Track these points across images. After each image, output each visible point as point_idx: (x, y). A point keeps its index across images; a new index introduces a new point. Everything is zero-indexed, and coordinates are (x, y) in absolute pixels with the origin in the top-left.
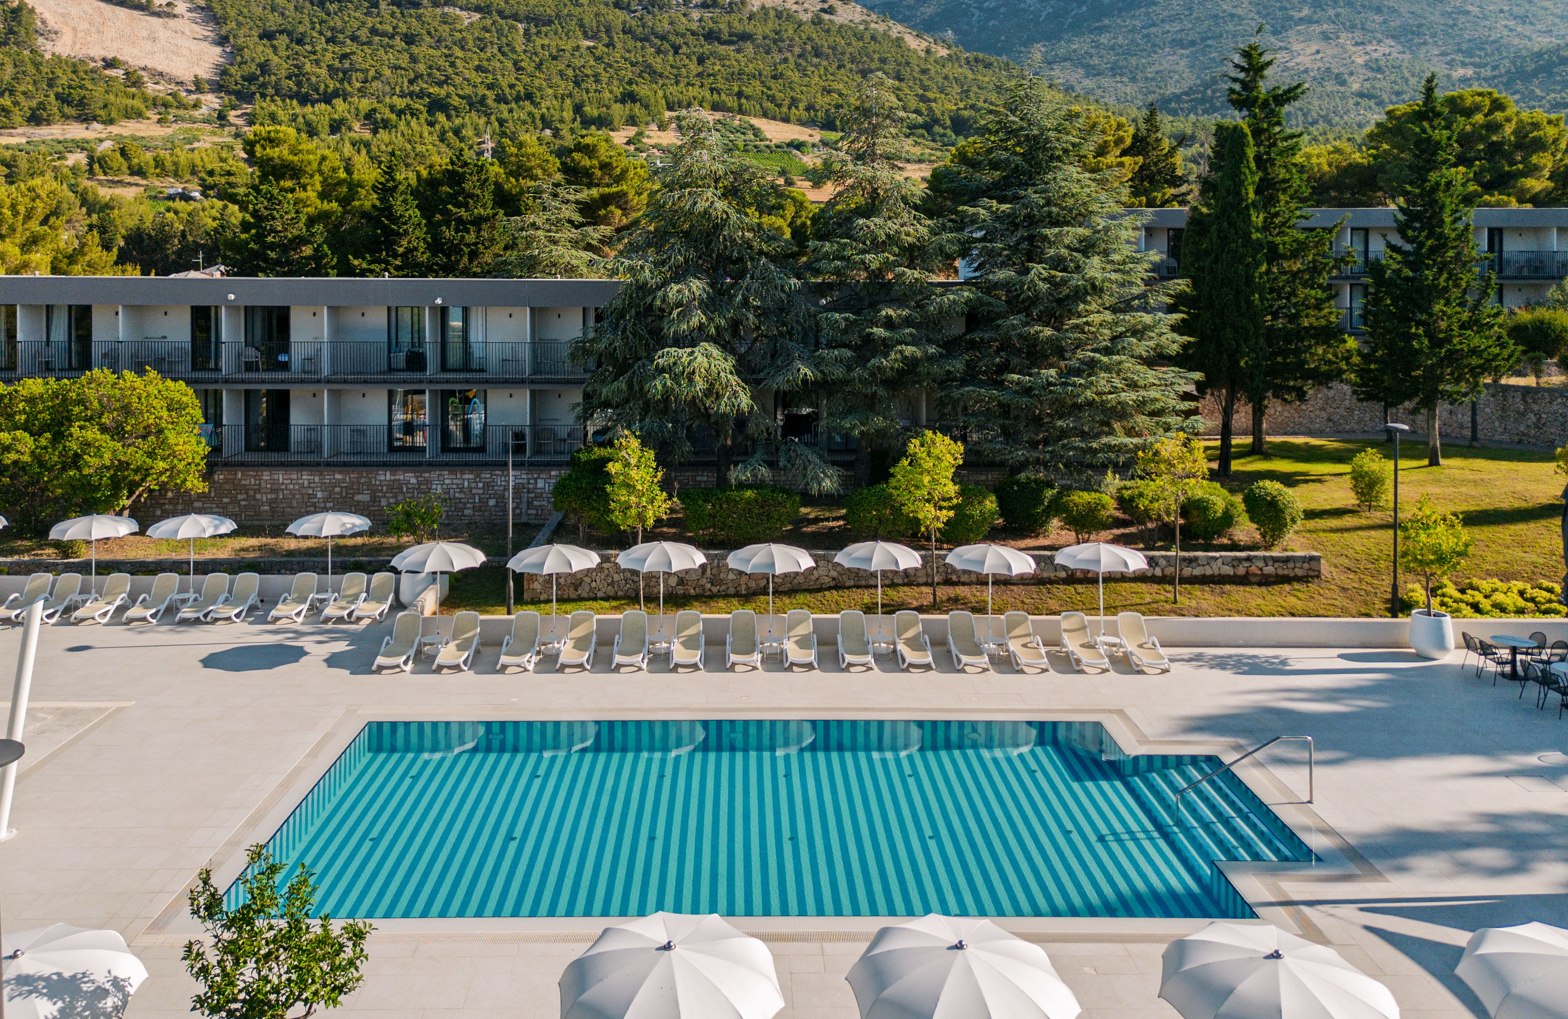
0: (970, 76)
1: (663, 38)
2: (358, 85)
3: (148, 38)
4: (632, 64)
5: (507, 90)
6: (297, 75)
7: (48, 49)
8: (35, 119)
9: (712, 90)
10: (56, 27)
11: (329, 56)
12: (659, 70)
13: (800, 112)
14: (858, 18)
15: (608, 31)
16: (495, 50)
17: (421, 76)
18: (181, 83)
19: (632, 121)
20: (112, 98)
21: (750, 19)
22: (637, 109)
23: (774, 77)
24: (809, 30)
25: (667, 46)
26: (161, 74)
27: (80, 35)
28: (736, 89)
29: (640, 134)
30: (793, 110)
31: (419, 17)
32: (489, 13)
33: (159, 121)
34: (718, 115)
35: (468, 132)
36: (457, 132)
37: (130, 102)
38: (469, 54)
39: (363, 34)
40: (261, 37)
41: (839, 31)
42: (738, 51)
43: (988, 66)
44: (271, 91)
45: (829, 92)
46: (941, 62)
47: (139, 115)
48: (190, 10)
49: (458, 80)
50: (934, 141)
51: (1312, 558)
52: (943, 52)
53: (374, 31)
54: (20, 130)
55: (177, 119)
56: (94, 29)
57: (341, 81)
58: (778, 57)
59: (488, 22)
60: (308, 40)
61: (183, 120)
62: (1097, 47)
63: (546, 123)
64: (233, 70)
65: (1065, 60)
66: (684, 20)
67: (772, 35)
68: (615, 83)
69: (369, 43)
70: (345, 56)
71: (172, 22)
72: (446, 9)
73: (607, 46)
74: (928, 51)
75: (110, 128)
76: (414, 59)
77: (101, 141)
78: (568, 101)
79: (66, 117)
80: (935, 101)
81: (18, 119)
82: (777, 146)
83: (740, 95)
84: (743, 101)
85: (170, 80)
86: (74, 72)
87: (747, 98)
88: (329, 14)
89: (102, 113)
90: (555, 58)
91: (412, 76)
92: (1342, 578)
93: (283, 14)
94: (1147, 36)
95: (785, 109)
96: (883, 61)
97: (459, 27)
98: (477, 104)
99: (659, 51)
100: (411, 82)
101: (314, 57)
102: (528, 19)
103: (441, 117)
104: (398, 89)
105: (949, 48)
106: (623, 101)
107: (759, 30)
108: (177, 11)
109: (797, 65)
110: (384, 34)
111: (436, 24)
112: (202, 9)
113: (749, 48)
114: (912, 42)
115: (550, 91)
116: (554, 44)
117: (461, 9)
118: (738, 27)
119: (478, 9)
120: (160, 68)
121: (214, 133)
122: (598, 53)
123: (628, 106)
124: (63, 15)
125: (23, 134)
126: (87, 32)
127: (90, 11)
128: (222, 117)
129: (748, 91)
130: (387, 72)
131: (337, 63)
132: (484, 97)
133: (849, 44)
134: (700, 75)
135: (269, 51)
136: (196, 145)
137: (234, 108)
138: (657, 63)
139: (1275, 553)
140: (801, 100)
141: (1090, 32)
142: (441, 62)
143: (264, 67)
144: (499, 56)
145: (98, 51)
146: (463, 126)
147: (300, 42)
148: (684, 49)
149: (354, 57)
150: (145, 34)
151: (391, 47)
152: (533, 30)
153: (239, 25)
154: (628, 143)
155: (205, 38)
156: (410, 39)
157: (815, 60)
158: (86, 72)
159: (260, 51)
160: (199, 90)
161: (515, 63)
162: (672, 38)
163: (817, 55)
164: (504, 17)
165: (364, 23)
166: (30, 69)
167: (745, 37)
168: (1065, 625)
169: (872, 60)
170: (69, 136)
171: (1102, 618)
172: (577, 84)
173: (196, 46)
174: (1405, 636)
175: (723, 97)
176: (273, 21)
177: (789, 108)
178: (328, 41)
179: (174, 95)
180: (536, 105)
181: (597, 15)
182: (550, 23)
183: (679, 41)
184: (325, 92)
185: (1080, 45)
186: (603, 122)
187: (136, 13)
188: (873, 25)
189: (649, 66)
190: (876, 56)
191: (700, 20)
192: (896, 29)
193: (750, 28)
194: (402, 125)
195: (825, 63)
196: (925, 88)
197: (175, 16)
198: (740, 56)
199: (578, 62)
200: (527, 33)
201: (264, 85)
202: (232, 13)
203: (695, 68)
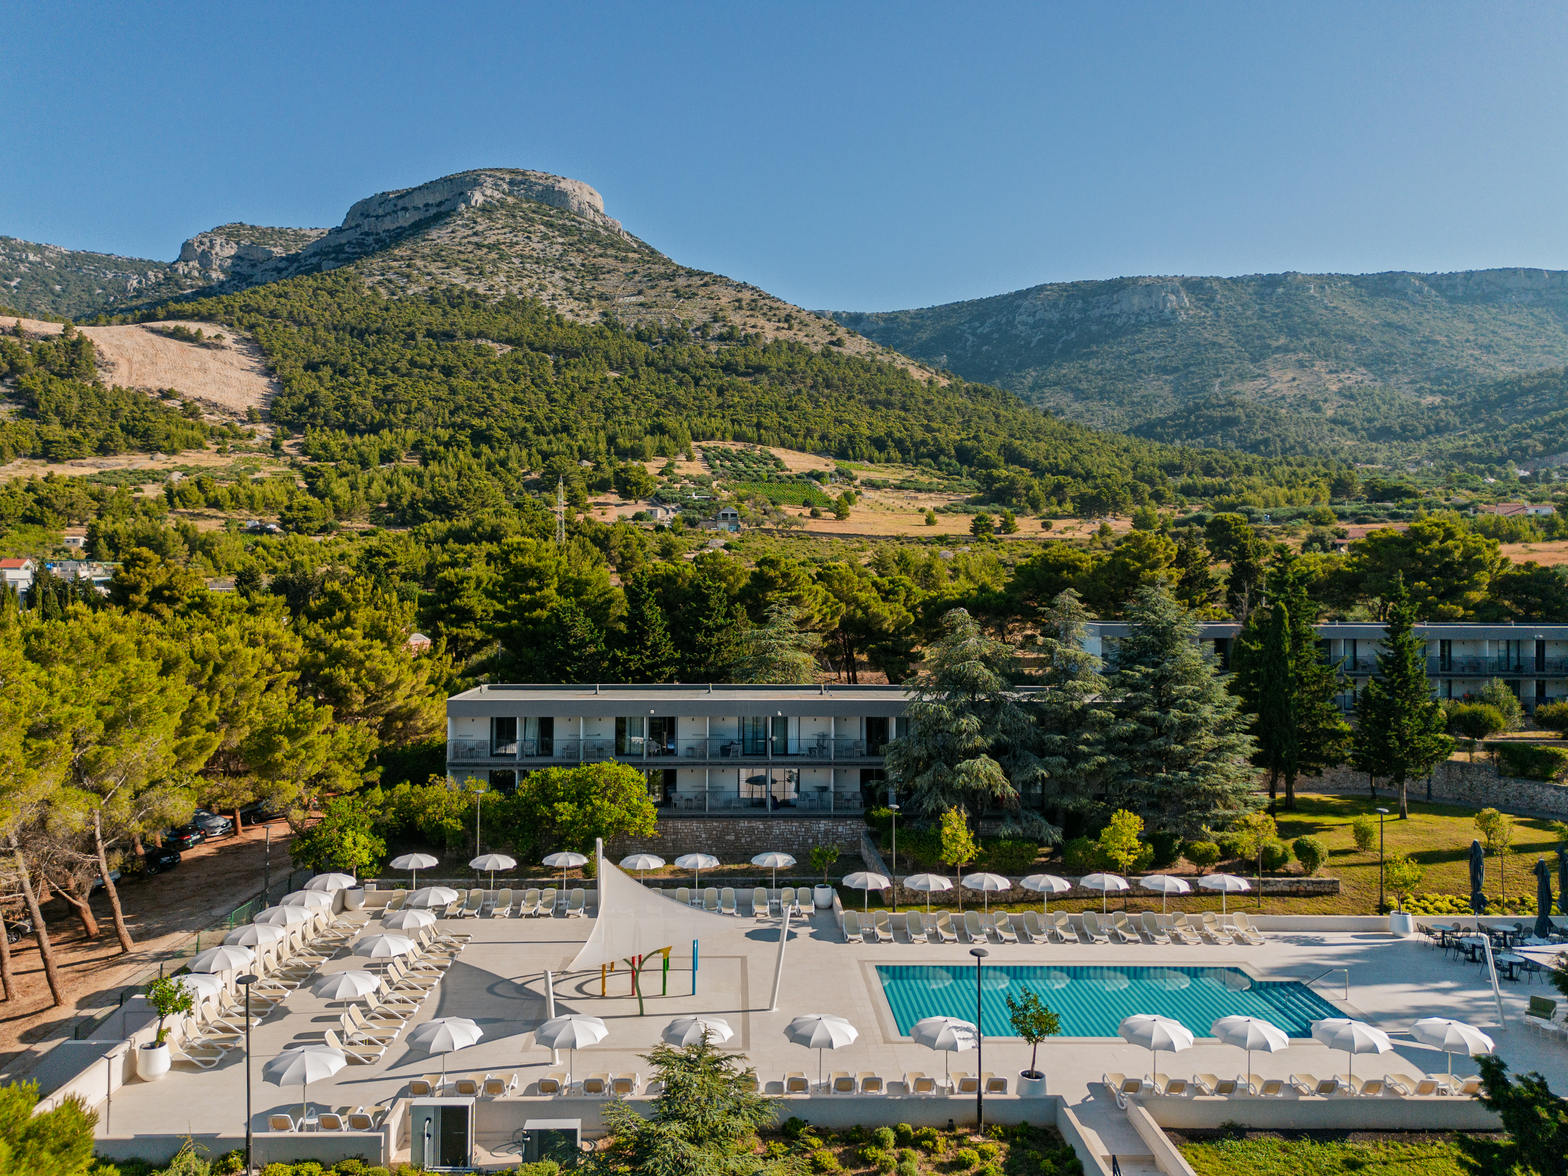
0: (971, 406)
1: (684, 370)
2: (403, 416)
3: (200, 369)
4: (658, 397)
5: (545, 423)
6: (344, 405)
7: (110, 381)
8: (104, 449)
9: (733, 421)
10: (113, 359)
11: (373, 387)
12: (683, 402)
13: (814, 442)
14: (864, 350)
15: (632, 363)
16: (529, 382)
17: (462, 408)
18: (234, 414)
19: (662, 452)
20: (173, 429)
21: (764, 351)
22: (666, 441)
23: (789, 408)
24: (819, 361)
25: (688, 378)
26: (215, 405)
27: (137, 366)
28: (755, 420)
29: (670, 465)
30: (809, 440)
31: (454, 349)
32: (520, 345)
33: (219, 451)
34: (740, 446)
35: (513, 464)
36: (503, 463)
37: (189, 433)
38: (505, 386)
39: (403, 366)
40: (306, 368)
41: (847, 364)
42: (755, 383)
43: (987, 395)
44: (320, 421)
45: (841, 422)
46: (943, 392)
47: (200, 445)
48: (236, 342)
49: (496, 412)
50: (940, 469)
51: (1334, 882)
52: (944, 382)
53: (413, 363)
54: (89, 461)
55: (236, 449)
56: (147, 361)
57: (387, 412)
58: (792, 389)
59: (520, 354)
60: (351, 371)
61: (240, 450)
62: (1086, 372)
63: (584, 455)
64: (283, 401)
65: (1055, 384)
66: (702, 352)
67: (786, 368)
68: (643, 414)
69: (409, 375)
70: (386, 388)
71: (220, 354)
72: (479, 341)
73: (632, 377)
74: (930, 382)
75: (174, 458)
76: (453, 391)
77: (170, 472)
78: (602, 433)
79: (130, 447)
80: (939, 430)
81: (87, 450)
82: (798, 477)
83: (759, 425)
84: (762, 431)
85: (225, 411)
86: (135, 404)
87: (766, 428)
88: (368, 346)
89: (165, 444)
90: (585, 390)
91: (452, 406)
92: (1351, 893)
93: (324, 345)
94: (1133, 362)
95: (800, 440)
96: (890, 392)
97: (493, 359)
98: (519, 436)
99: (680, 383)
100: (452, 413)
101: (358, 389)
102: (557, 351)
103: (485, 449)
104: (440, 420)
105: (950, 378)
106: (652, 433)
107: (774, 362)
108: (225, 342)
109: (810, 396)
110: (423, 366)
111: (471, 356)
112: (248, 340)
113: (764, 379)
114: (916, 374)
115: (585, 423)
116: (583, 376)
117: (493, 341)
118: (754, 360)
119: (509, 341)
120: (214, 399)
121: (271, 463)
122: (625, 385)
123: (657, 438)
124: (118, 347)
125: (93, 465)
126: (142, 364)
127: (143, 343)
128: (275, 446)
129: (766, 422)
130: (429, 404)
131: (380, 394)
132: (525, 430)
133: (857, 376)
134: (720, 406)
135: (315, 383)
136: (257, 475)
137: (286, 437)
138: (680, 394)
139: (1313, 878)
140: (815, 431)
141: (1079, 358)
142: (479, 394)
143: (312, 398)
144: (533, 388)
145: (154, 383)
146: (508, 458)
147: (343, 372)
148: (704, 381)
149: (397, 389)
150: (196, 365)
151: (431, 378)
152: (562, 362)
153: (285, 357)
154: (661, 474)
155: (252, 369)
156: (448, 371)
157: (826, 391)
158: (146, 404)
159: (307, 383)
160: (252, 420)
161: (548, 395)
162: (692, 370)
163: (828, 387)
164: (534, 349)
165: (403, 356)
166: (95, 402)
167: (760, 369)
168: (1205, 919)
169: (879, 391)
170: (136, 467)
171: (1225, 915)
172: (608, 416)
173: (243, 376)
174: (1387, 926)
175: (744, 428)
176: (317, 352)
177: (805, 437)
178: (370, 372)
179: (228, 425)
180: (573, 437)
181: (621, 347)
182: (577, 355)
183: (699, 373)
184: (372, 423)
185: (1069, 370)
186: (636, 453)
187: (185, 344)
188: (879, 357)
189: (673, 398)
190: (883, 388)
191: (718, 353)
192: (901, 361)
193: (764, 361)
194: (451, 459)
195: (836, 394)
196: (929, 419)
197: (223, 348)
198: (756, 388)
199: (607, 394)
200: (556, 365)
201: (314, 416)
202: (278, 345)
203: (715, 400)
